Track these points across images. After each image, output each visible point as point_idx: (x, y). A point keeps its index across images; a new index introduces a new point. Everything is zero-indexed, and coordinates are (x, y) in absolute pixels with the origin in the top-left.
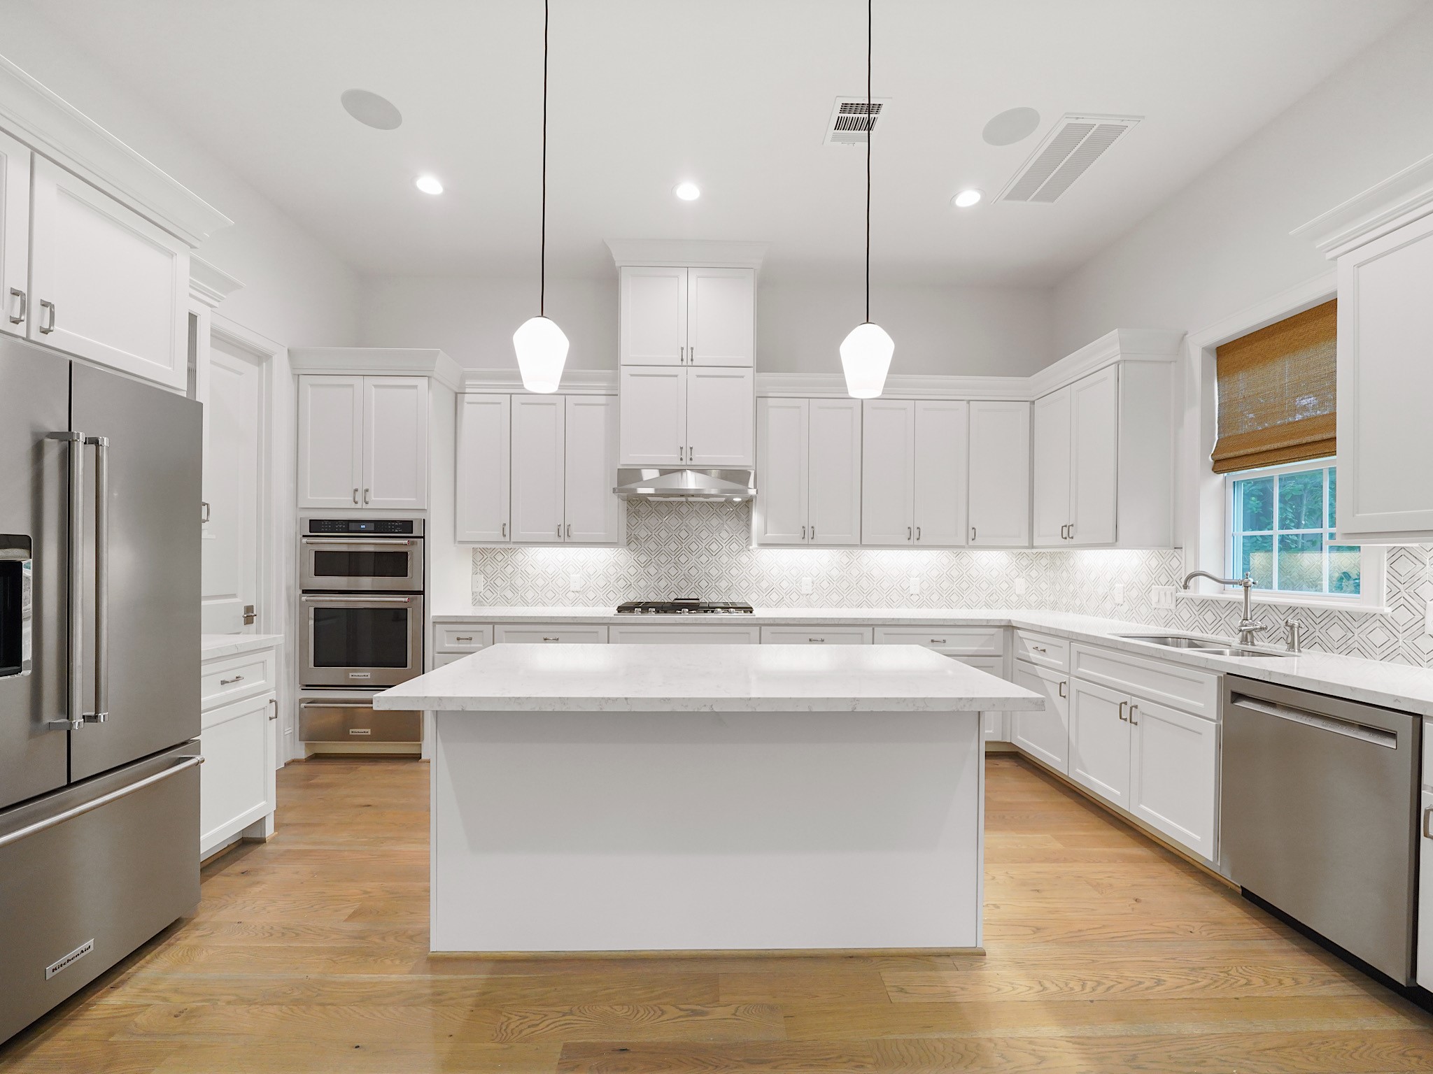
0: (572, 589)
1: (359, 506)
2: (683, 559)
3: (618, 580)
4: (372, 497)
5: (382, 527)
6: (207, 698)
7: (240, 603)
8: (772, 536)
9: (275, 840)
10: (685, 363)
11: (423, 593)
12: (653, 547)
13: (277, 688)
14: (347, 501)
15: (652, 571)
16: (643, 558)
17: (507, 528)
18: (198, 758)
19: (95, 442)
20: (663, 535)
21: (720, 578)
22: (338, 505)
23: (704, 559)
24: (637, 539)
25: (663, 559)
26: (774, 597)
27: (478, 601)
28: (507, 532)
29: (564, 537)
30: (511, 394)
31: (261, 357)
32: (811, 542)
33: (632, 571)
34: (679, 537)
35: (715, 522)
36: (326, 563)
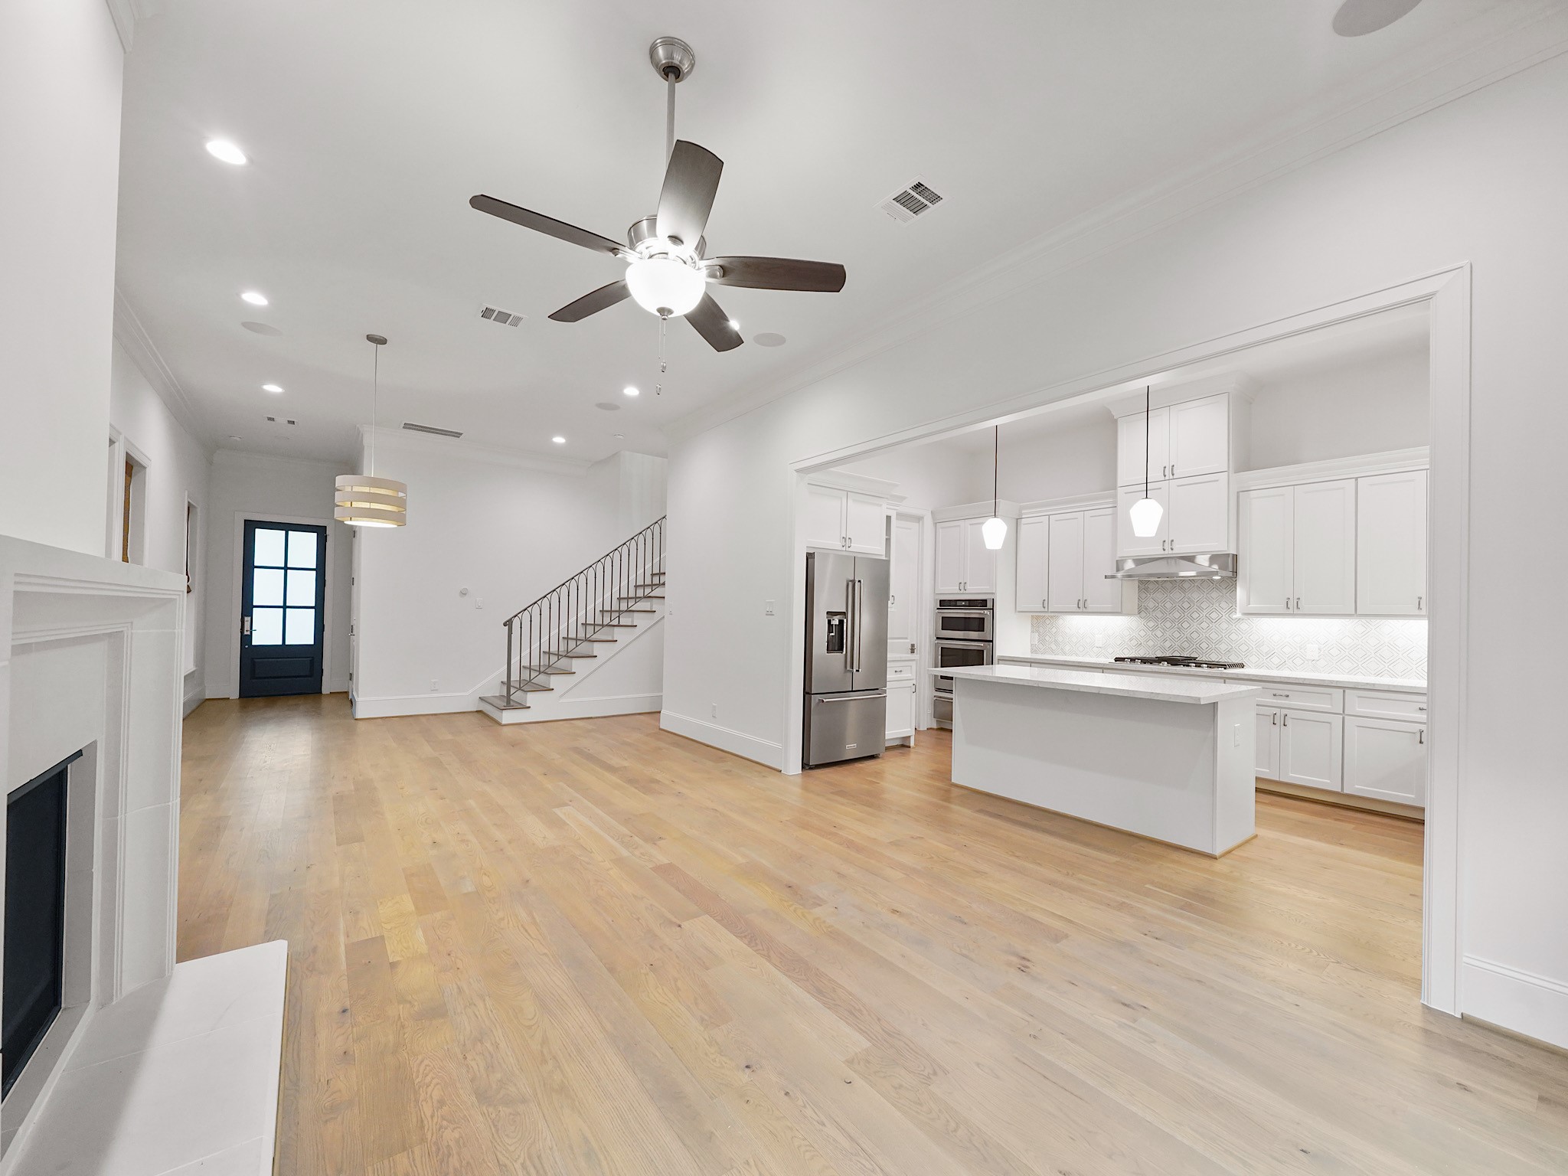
0: (1096, 645)
1: (961, 592)
2: (1185, 625)
3: (1131, 640)
4: (968, 587)
5: (972, 603)
6: (889, 677)
7: (908, 642)
8: (1254, 606)
9: (913, 748)
10: (1167, 478)
11: (992, 641)
12: (1160, 615)
13: (916, 679)
14: (956, 589)
15: (1159, 634)
16: (1151, 624)
17: (1046, 602)
18: (885, 695)
19: (860, 581)
20: (1168, 605)
21: (1219, 642)
22: (952, 592)
23: (1205, 625)
24: (1146, 609)
25: (1168, 624)
26: (1276, 660)
27: (1033, 651)
28: (1046, 605)
29: (1082, 608)
30: (1049, 515)
31: (919, 519)
32: (1296, 611)
33: (1142, 633)
34: (1182, 608)
35: (1215, 594)
36: (947, 623)
